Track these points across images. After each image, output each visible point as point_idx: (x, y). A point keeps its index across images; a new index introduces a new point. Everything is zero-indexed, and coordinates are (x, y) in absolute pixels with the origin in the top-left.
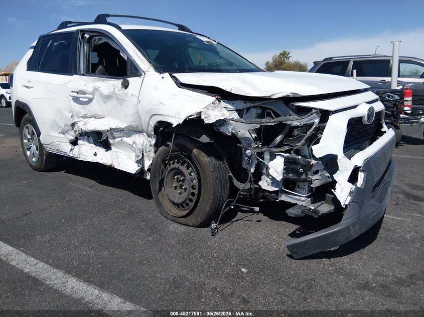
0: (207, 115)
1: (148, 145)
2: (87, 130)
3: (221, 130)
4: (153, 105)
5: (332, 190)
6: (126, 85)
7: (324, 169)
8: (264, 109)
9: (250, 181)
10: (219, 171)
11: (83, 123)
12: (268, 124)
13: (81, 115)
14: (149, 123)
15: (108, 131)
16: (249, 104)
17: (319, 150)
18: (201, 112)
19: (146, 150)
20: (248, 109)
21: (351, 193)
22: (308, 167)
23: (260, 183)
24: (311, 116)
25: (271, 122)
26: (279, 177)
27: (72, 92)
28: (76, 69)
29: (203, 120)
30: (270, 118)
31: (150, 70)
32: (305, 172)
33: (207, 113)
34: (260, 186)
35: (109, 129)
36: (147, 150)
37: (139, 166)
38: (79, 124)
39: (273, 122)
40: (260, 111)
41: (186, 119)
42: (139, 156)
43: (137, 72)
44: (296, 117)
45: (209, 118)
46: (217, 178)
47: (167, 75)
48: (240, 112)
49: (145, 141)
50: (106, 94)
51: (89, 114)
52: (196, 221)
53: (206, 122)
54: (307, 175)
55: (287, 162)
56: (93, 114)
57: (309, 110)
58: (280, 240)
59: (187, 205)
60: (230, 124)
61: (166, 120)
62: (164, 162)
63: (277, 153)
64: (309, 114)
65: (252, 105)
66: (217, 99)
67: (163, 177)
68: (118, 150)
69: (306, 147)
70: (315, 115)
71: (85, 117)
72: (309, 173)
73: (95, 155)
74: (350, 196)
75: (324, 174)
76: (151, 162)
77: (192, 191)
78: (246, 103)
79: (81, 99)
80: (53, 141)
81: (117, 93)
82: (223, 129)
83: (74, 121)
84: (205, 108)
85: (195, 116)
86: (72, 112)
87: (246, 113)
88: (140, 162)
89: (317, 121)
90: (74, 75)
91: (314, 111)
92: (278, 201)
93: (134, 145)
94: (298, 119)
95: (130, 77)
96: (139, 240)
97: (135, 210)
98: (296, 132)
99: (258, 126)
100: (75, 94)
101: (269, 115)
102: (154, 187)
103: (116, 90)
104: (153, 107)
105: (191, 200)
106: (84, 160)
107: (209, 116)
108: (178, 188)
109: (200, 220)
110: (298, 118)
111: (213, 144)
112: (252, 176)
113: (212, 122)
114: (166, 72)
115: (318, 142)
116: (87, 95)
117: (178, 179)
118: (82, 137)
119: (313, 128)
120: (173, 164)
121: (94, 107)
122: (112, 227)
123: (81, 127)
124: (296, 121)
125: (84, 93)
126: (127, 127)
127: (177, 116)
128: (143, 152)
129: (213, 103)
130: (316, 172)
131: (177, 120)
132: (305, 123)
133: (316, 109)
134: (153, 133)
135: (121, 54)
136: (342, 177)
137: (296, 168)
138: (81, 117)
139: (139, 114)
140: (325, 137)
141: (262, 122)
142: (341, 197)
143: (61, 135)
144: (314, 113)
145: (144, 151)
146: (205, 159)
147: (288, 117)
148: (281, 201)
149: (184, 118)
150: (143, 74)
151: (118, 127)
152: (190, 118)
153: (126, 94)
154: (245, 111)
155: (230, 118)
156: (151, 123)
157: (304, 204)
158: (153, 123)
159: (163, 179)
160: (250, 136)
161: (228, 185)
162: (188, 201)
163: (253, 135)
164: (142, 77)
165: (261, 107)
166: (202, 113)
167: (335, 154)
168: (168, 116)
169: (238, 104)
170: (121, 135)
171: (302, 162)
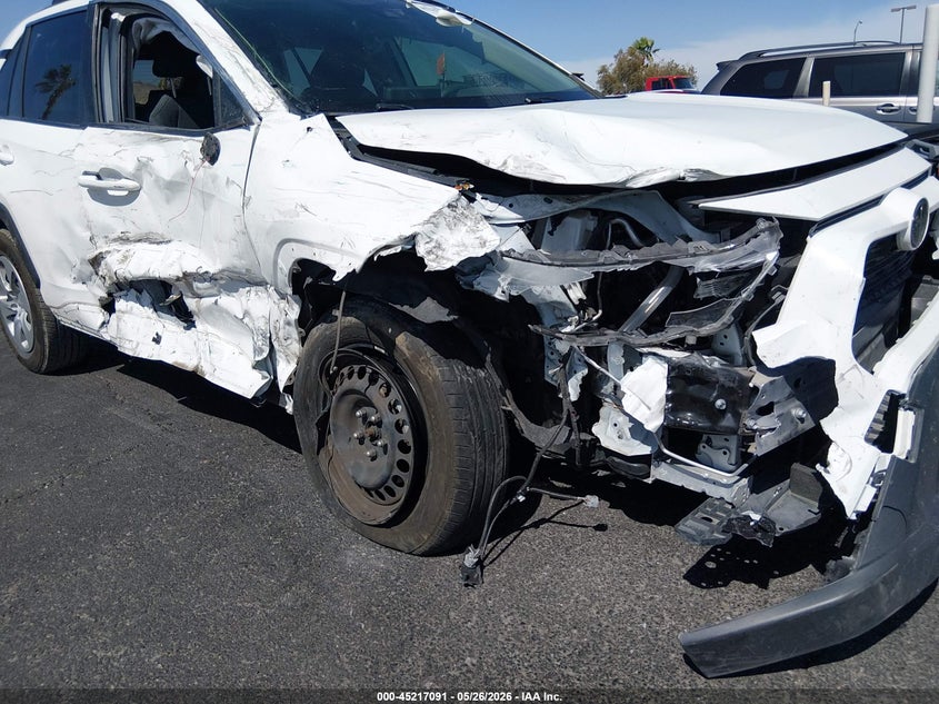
0: (433, 244)
1: (282, 323)
2: (129, 276)
3: (477, 287)
4: (280, 212)
5: (818, 466)
6: (211, 153)
7: (789, 397)
8: (602, 216)
9: (569, 423)
10: (477, 404)
11: (118, 256)
12: (620, 268)
13: (115, 236)
14: (275, 263)
15: (178, 279)
16: (559, 206)
17: (777, 344)
18: (414, 237)
19: (277, 334)
20: (557, 220)
21: (876, 478)
22: (741, 395)
23: (595, 429)
24: (753, 241)
25: (628, 263)
26: (653, 423)
27: (86, 173)
28: (91, 109)
29: (422, 259)
30: (623, 249)
31: (272, 108)
32: (734, 408)
33: (435, 237)
34: (598, 440)
35: (181, 275)
36: (281, 334)
37: (264, 377)
38: (109, 259)
39: (635, 262)
40: (592, 224)
41: (373, 256)
42: (262, 351)
43: (239, 115)
44: (705, 245)
45: (440, 253)
46: (471, 425)
47: (320, 120)
48: (533, 230)
49: (274, 310)
50: (167, 178)
51: (133, 233)
52: (418, 540)
53: (432, 265)
54: (737, 417)
55: (677, 376)
56: (144, 230)
57: (746, 221)
58: (658, 597)
59: (392, 493)
60: (503, 269)
61: (316, 259)
62: (324, 369)
63: (645, 350)
64: (746, 235)
65: (570, 207)
66: (463, 193)
67: (326, 410)
68: (210, 329)
69: (733, 333)
70: (764, 237)
71: (124, 239)
72: (745, 412)
73: (157, 340)
74: (873, 485)
75: (789, 413)
76: (293, 366)
77: (400, 456)
78: (550, 202)
79: (110, 193)
80: (65, 301)
81: (193, 174)
82: (482, 284)
83: (97, 252)
84: (428, 222)
85: (399, 249)
86: (89, 228)
87: (551, 233)
88: (267, 364)
89: (772, 256)
90: (88, 128)
91: (762, 225)
92: (649, 481)
93: (246, 320)
94: (711, 253)
95: (221, 130)
96: (258, 604)
97: (259, 493)
98: (703, 291)
99: (588, 274)
100: (92, 180)
101: (621, 238)
102: (307, 434)
103: (190, 166)
104: (282, 218)
105: (398, 481)
106: (131, 354)
107: (439, 246)
108: (367, 441)
109: (427, 539)
110: (713, 247)
111: (456, 325)
112: (572, 409)
113: (448, 266)
114: (318, 113)
115: (771, 319)
116: (123, 182)
117: (365, 417)
118: (122, 293)
119: (761, 277)
120: (350, 375)
121: (145, 212)
122: (190, 555)
123: (115, 267)
124: (706, 258)
125: (115, 175)
126: (223, 271)
127: (346, 247)
128: (270, 338)
129: (449, 206)
130: (766, 410)
131: (347, 260)
132: (734, 264)
133: (768, 218)
134: (289, 291)
135: (199, 64)
136: (848, 429)
137: (703, 395)
138: (115, 240)
139: (249, 237)
140: (796, 302)
141: (601, 260)
142: (844, 490)
143: (79, 286)
144: (763, 231)
145: (274, 337)
146: (433, 369)
147: (680, 243)
148: (657, 482)
149: (365, 255)
150: (256, 120)
151: (202, 271)
152: (384, 253)
153: (215, 178)
154: (549, 227)
155: (504, 249)
156: (281, 263)
157: (727, 494)
158: (286, 265)
159: (327, 415)
160: (564, 299)
161: (504, 439)
162: (390, 483)
163: (572, 296)
164: (253, 128)
165: (594, 212)
166: (419, 238)
167: (827, 357)
168: (322, 246)
169: (526, 206)
170: (214, 291)
171: (722, 379)
